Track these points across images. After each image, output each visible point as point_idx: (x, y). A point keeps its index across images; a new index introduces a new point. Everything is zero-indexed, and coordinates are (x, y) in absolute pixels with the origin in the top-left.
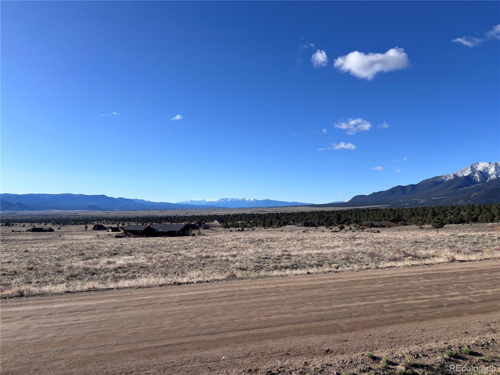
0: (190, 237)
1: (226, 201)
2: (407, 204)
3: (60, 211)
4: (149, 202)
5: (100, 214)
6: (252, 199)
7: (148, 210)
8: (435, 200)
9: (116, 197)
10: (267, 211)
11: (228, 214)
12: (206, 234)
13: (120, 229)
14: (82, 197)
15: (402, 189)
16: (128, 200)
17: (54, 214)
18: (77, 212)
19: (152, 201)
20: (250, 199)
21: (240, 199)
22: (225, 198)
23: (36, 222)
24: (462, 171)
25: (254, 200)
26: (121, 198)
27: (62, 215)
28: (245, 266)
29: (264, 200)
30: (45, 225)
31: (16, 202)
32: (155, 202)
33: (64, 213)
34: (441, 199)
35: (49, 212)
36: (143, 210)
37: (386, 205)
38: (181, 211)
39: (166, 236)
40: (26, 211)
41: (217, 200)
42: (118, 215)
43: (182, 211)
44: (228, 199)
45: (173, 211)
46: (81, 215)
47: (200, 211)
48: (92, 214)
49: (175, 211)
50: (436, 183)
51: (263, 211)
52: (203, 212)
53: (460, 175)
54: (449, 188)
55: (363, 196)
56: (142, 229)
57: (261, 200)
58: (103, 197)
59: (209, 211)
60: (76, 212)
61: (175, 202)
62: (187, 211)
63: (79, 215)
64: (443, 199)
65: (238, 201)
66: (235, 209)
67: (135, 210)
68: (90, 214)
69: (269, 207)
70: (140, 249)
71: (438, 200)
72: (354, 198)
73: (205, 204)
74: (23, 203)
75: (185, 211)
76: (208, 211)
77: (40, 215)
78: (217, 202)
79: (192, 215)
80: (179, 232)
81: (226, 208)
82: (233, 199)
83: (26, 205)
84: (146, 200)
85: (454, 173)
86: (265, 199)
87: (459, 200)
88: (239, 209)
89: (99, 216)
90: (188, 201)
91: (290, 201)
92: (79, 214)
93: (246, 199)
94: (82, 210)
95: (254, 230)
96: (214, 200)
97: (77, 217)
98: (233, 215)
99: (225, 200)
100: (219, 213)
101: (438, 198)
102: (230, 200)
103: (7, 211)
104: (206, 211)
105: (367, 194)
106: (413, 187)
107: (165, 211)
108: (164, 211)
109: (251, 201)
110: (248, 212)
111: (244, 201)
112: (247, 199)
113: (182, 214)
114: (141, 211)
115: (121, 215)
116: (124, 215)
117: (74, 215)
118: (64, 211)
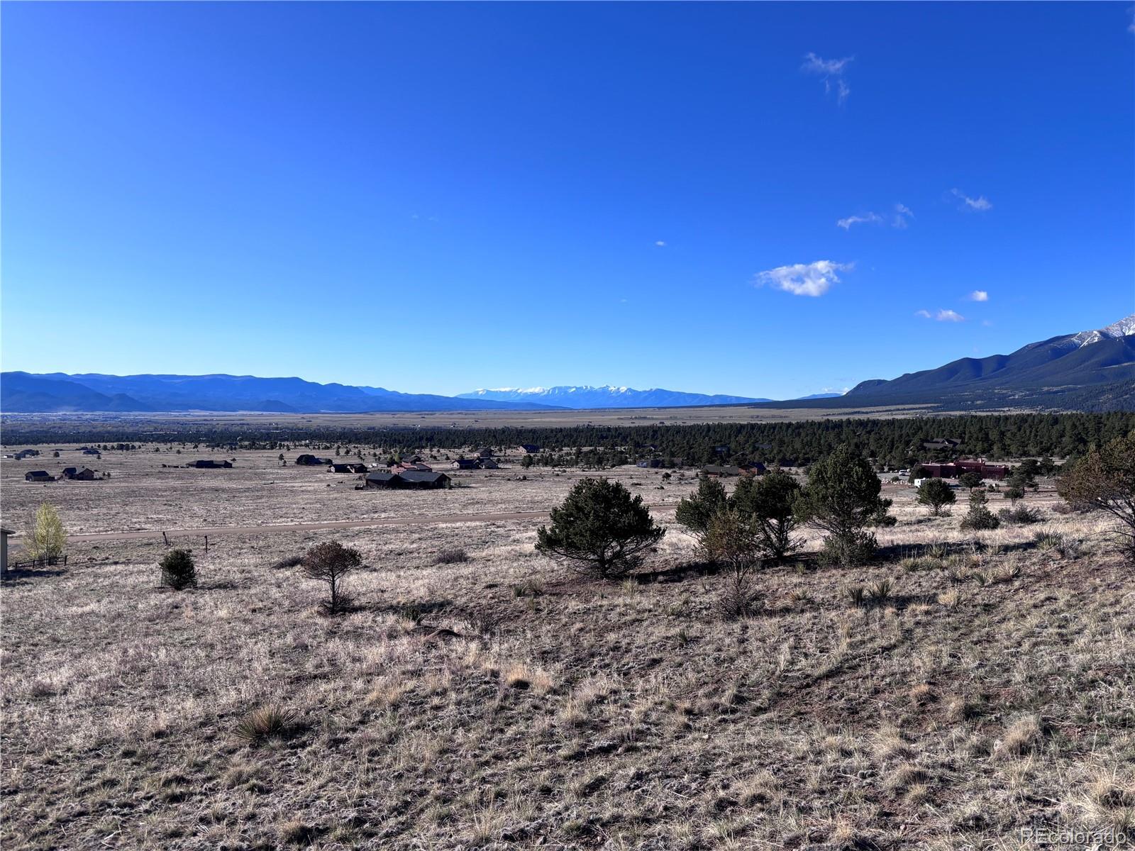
1: (566, 392)
2: (979, 402)
3: (207, 413)
4: (395, 393)
5: (292, 421)
6: (623, 389)
7: (393, 411)
8: (1049, 392)
9: (323, 383)
14: (250, 381)
15: (974, 366)
16: (350, 389)
17: (196, 420)
18: (243, 415)
19: (402, 392)
20: (619, 389)
21: (596, 387)
22: (563, 385)
24: (1121, 325)
25: (629, 390)
26: (334, 386)
27: (214, 423)
29: (651, 390)
31: (115, 393)
32: (409, 393)
33: (218, 418)
34: (1063, 391)
35: (185, 416)
36: (382, 411)
37: (929, 405)
38: (463, 416)
40: (137, 413)
41: (546, 389)
42: (331, 425)
43: (467, 416)
44: (570, 388)
45: (447, 416)
46: (251, 422)
47: (506, 416)
48: (276, 421)
49: (451, 416)
50: (1058, 349)
52: (512, 419)
53: (1116, 332)
54: (1087, 364)
55: (880, 382)
57: (645, 392)
58: (296, 381)
59: (527, 417)
60: (241, 415)
61: (452, 396)
62: (477, 417)
63: (248, 424)
64: (1069, 390)
65: (591, 393)
66: (583, 412)
67: (365, 413)
68: (272, 421)
69: (659, 408)
71: (1056, 392)
72: (859, 386)
73: (517, 399)
74: (130, 394)
75: (473, 416)
76: (523, 417)
78: (544, 394)
81: (565, 409)
82: (581, 388)
83: (136, 399)
84: (390, 389)
85: (1103, 329)
86: (654, 388)
87: (1103, 392)
89: (290, 426)
90: (480, 393)
91: (711, 394)
92: (248, 420)
93: (610, 389)
94: (252, 409)
96: (537, 390)
99: (564, 390)
101: (1055, 389)
102: (574, 389)
103: (97, 413)
104: (518, 416)
105: (889, 378)
106: (1001, 361)
107: (431, 415)
108: (427, 415)
109: (622, 393)
111: (604, 392)
112: (613, 389)
113: (466, 422)
114: (378, 416)
115: (336, 424)
116: (342, 424)
117: (239, 422)
118: (215, 413)
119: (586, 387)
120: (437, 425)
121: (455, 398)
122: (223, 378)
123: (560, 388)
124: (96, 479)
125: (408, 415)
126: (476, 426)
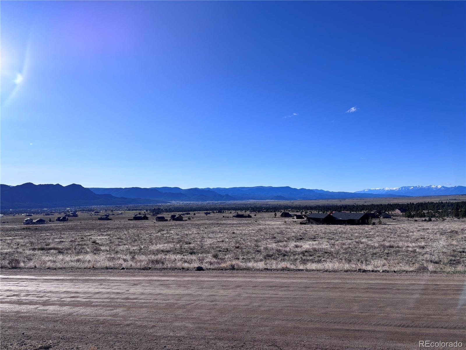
0: (370, 226)
3: (255, 201)
4: (328, 192)
5: (286, 203)
6: (439, 186)
7: (327, 199)
9: (298, 188)
10: (461, 199)
11: (411, 203)
12: (388, 223)
13: (303, 216)
14: (271, 189)
16: (309, 190)
17: (251, 203)
19: (331, 191)
20: (437, 186)
21: (424, 186)
23: (239, 210)
25: (443, 187)
26: (303, 190)
27: (257, 204)
28: (437, 259)
29: (455, 186)
30: (245, 212)
31: (225, 194)
35: (247, 202)
36: (322, 199)
38: (359, 200)
39: (346, 224)
40: (232, 201)
41: (398, 188)
42: (301, 204)
43: (361, 200)
47: (379, 200)
51: (455, 200)
52: (382, 201)
56: (323, 217)
57: (452, 188)
58: (288, 188)
59: (390, 200)
60: (267, 201)
61: (353, 192)
62: (365, 200)
63: (269, 204)
65: (422, 189)
66: (419, 197)
67: (315, 200)
68: (278, 203)
69: (462, 195)
70: (323, 235)
73: (384, 193)
74: (229, 194)
75: (363, 200)
76: (388, 200)
77: (241, 204)
78: (397, 190)
79: (371, 204)
80: (359, 220)
82: (416, 187)
83: (231, 196)
84: (326, 190)
86: (457, 186)
88: (424, 197)
89: (285, 205)
90: (366, 190)
92: (270, 203)
93: (432, 187)
94: (271, 199)
95: (444, 220)
96: (394, 189)
97: (268, 205)
98: (417, 204)
99: (407, 188)
100: (401, 202)
102: (413, 187)
103: (219, 201)
104: (385, 200)
107: (344, 200)
108: (342, 200)
109: (439, 189)
110: (436, 200)
111: (429, 188)
112: (434, 186)
113: (360, 203)
114: (321, 201)
115: (303, 204)
116: (306, 204)
117: (266, 204)
118: (258, 201)
119: (419, 186)
120: (347, 204)
121: (355, 193)
122: (261, 187)
123: (405, 187)
124: (184, 221)
125: (334, 200)
126: (366, 204)
